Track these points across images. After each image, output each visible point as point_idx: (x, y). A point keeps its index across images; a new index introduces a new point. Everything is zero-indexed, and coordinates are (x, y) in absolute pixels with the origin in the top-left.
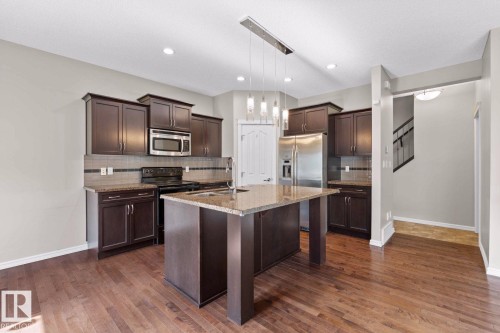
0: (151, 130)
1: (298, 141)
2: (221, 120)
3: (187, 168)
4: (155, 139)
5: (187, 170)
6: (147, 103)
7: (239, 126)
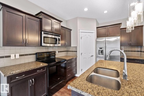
0: (43, 32)
1: (107, 40)
2: (71, 30)
3: (57, 52)
4: (44, 37)
5: (57, 53)
6: (41, 17)
7: (80, 33)
